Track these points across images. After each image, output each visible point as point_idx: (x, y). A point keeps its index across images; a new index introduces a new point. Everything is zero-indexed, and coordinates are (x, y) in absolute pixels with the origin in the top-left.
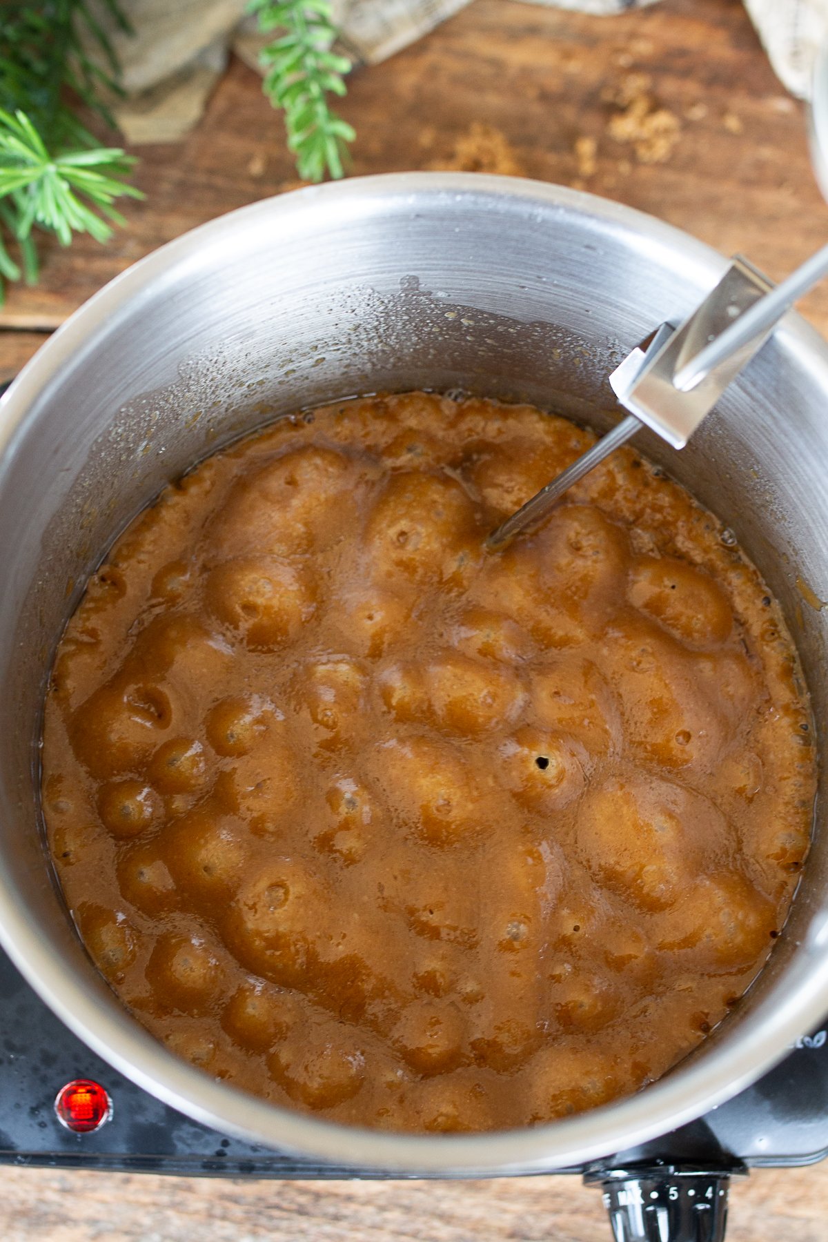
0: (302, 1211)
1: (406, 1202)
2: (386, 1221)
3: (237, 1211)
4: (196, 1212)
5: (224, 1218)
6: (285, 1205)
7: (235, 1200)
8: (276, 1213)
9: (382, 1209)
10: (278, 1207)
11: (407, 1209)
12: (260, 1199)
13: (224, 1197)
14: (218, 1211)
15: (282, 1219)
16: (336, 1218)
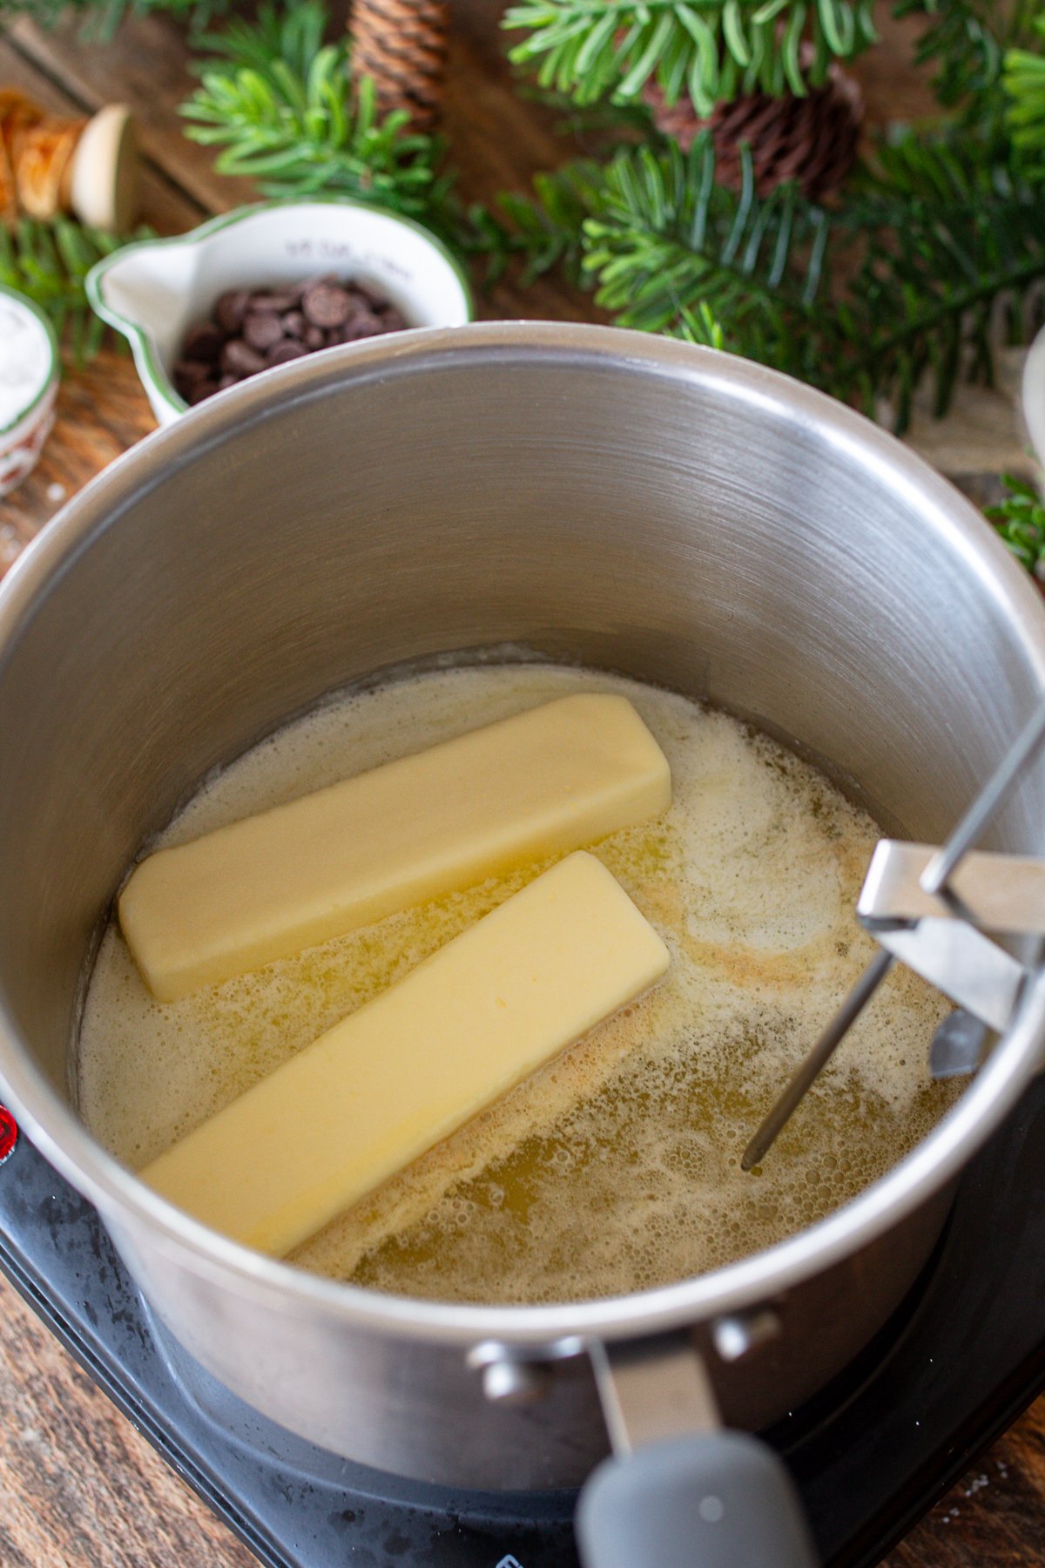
0: (99, 1457)
1: (187, 1539)
2: (155, 1535)
3: (52, 1402)
4: (21, 1369)
5: (35, 1397)
6: (93, 1437)
7: (61, 1392)
8: (79, 1436)
9: (163, 1523)
10: (86, 1433)
11: (182, 1545)
12: (80, 1412)
13: (54, 1379)
14: (37, 1386)
15: (78, 1445)
16: (120, 1491)
